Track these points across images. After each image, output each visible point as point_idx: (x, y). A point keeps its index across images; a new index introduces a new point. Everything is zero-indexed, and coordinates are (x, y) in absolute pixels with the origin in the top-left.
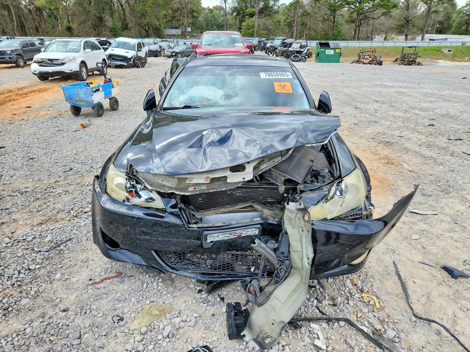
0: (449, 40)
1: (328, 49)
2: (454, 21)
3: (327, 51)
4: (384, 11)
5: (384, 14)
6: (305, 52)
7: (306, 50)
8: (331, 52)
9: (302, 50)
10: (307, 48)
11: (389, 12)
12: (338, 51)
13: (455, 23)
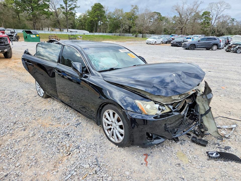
0: (78, 32)
1: (31, 34)
2: (77, 24)
3: (31, 35)
4: (47, 16)
5: (47, 18)
6: (15, 35)
7: (15, 34)
8: (34, 36)
9: (12, 34)
10: (15, 33)
11: (49, 17)
12: (37, 35)
13: (77, 25)
